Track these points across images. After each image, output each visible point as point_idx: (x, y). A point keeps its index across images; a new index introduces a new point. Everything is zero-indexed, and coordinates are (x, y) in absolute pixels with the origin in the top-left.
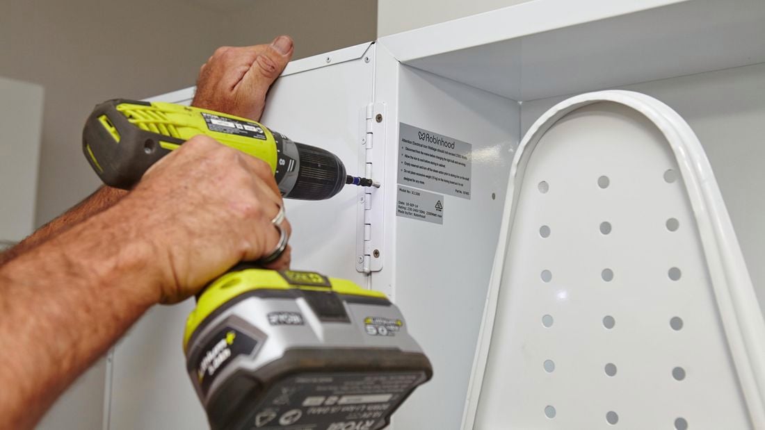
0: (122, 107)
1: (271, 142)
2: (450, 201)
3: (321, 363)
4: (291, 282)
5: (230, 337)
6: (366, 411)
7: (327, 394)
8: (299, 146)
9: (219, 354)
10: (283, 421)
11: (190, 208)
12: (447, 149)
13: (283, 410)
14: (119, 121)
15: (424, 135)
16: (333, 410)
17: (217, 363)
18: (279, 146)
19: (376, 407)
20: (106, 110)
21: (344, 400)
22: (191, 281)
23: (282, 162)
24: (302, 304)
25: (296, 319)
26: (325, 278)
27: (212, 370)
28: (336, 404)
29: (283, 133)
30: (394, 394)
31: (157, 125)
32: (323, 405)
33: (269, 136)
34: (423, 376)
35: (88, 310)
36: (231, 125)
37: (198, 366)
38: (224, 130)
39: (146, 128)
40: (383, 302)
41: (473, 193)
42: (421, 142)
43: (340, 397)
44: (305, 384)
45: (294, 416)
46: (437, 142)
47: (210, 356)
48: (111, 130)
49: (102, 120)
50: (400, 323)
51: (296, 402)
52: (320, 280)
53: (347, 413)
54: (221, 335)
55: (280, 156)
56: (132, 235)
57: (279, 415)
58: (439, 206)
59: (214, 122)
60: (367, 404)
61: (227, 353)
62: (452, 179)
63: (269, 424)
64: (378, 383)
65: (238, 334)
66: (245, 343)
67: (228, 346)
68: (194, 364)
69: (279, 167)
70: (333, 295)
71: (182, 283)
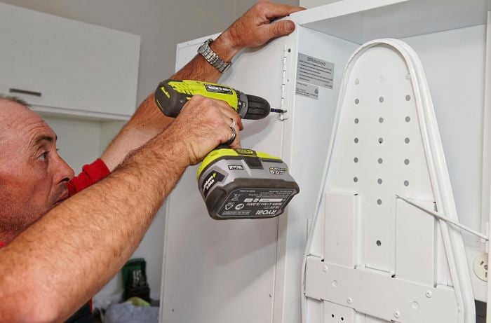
0: (171, 83)
1: (235, 96)
2: (322, 90)
3: (250, 184)
4: (239, 154)
5: (214, 175)
6: (272, 205)
7: (254, 198)
8: (248, 96)
9: (210, 182)
10: (236, 208)
11: (196, 126)
12: (321, 66)
13: (236, 203)
14: (170, 89)
15: (310, 59)
16: (257, 204)
17: (210, 185)
18: (238, 97)
19: (276, 204)
20: (164, 84)
21: (261, 200)
22: (200, 155)
23: (240, 104)
24: (243, 162)
25: (240, 167)
26: (254, 152)
27: (208, 188)
28: (258, 202)
29: (241, 91)
30: (283, 198)
31: (185, 90)
32: (252, 202)
33: (234, 92)
34: (295, 192)
35: (167, 172)
36: (217, 88)
37: (203, 187)
38: (214, 91)
39: (180, 91)
40: (280, 162)
41: (334, 86)
42: (309, 62)
43: (260, 199)
44: (244, 193)
45: (241, 206)
46: (317, 62)
47: (207, 182)
48: (166, 93)
49: (163, 88)
50: (285, 170)
51: (241, 200)
52: (252, 153)
53: (264, 206)
54: (211, 174)
55: (239, 101)
56: (176, 139)
57: (235, 206)
58: (317, 92)
59: (210, 87)
60: (272, 203)
61: (213, 181)
62: (324, 79)
63: (231, 209)
64: (275, 193)
65: (217, 173)
66: (220, 177)
67: (213, 178)
68: (201, 186)
69: (239, 106)
70: (257, 158)
71: (197, 156)
